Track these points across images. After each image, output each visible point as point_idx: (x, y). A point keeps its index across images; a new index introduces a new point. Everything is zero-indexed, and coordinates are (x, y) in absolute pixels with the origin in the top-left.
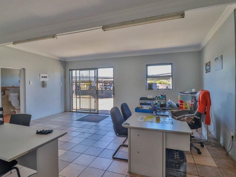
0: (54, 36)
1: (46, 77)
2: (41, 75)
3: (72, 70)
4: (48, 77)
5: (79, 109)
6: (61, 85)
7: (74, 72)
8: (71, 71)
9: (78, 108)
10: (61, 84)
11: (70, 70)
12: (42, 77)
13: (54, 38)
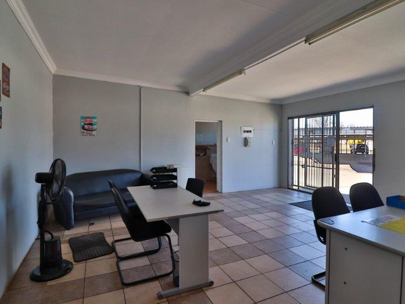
0: (240, 72)
1: (250, 131)
2: (242, 128)
3: (293, 118)
4: (252, 131)
5: (303, 186)
6: (274, 144)
7: (296, 120)
8: (290, 121)
9: (302, 184)
10: (274, 142)
11: (289, 118)
12: (244, 132)
13: (241, 74)
